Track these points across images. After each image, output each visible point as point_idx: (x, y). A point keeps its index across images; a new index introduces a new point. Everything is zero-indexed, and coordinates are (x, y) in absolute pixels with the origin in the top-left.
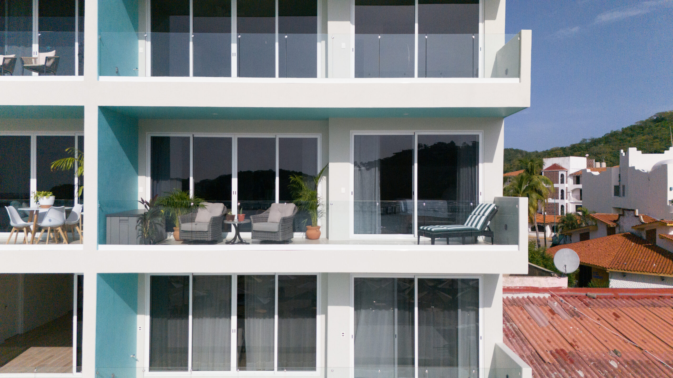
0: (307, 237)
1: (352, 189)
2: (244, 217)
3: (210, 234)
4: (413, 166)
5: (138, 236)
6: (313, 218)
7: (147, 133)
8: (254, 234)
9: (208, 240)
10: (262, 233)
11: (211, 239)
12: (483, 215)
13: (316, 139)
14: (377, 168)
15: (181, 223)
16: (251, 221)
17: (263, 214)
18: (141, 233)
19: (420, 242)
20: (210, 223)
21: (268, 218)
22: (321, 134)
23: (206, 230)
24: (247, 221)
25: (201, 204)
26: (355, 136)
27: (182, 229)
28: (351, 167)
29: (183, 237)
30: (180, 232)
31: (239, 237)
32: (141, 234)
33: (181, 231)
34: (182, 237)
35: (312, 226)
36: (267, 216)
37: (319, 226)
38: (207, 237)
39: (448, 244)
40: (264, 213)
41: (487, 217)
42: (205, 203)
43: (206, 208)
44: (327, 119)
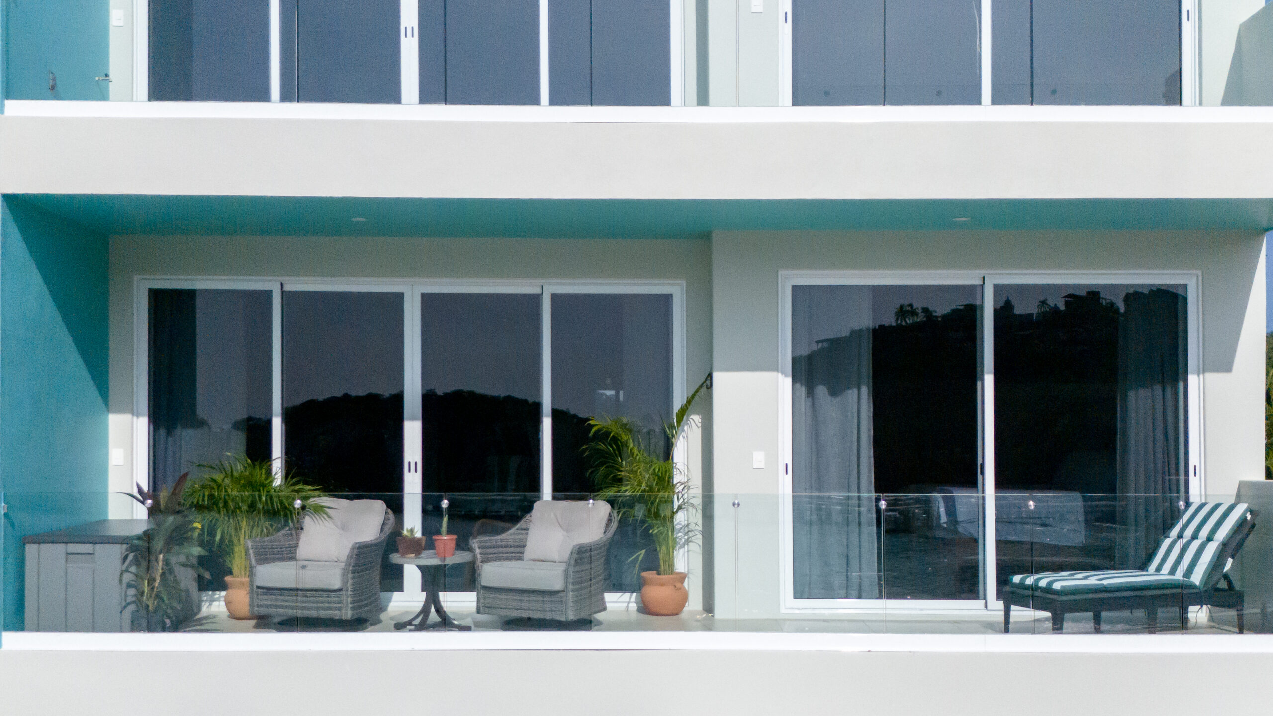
0: (645, 609)
1: (786, 455)
2: (453, 545)
3: (347, 597)
4: (979, 384)
5: (124, 603)
6: (664, 548)
7: (136, 278)
8: (484, 598)
9: (343, 618)
10: (510, 596)
11: (352, 615)
12: (1210, 539)
13: (667, 299)
14: (865, 390)
15: (254, 563)
16: (475, 556)
17: (510, 535)
18: (135, 595)
19: (1010, 626)
20: (348, 564)
21: (524, 546)
22: (684, 283)
23: (337, 585)
24: (461, 558)
25: (312, 501)
26: (794, 288)
27: (259, 582)
28: (784, 384)
29: (261, 606)
30: (252, 592)
31: (439, 610)
32: (134, 599)
33: (255, 587)
34: (258, 606)
35: (659, 574)
36: (521, 540)
37: (681, 573)
38: (340, 609)
39: (1098, 631)
40: (511, 531)
41: (1224, 545)
42: (326, 501)
43: (329, 517)
44: (706, 237)
